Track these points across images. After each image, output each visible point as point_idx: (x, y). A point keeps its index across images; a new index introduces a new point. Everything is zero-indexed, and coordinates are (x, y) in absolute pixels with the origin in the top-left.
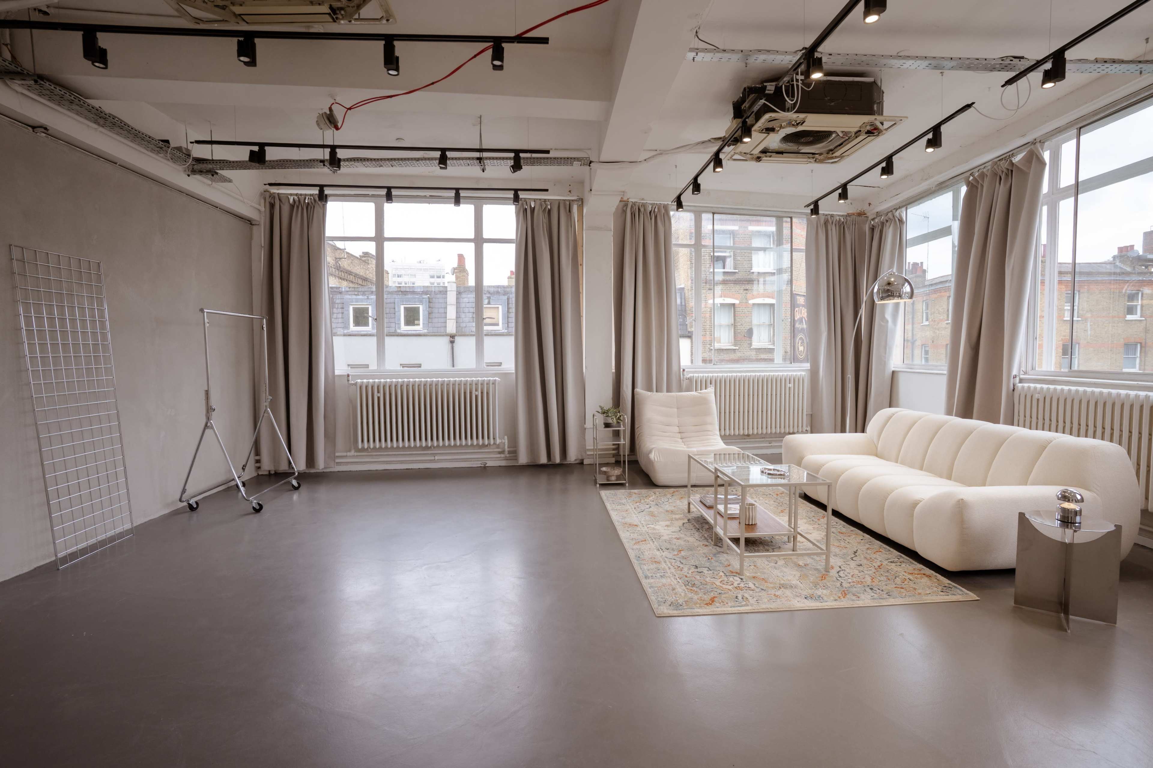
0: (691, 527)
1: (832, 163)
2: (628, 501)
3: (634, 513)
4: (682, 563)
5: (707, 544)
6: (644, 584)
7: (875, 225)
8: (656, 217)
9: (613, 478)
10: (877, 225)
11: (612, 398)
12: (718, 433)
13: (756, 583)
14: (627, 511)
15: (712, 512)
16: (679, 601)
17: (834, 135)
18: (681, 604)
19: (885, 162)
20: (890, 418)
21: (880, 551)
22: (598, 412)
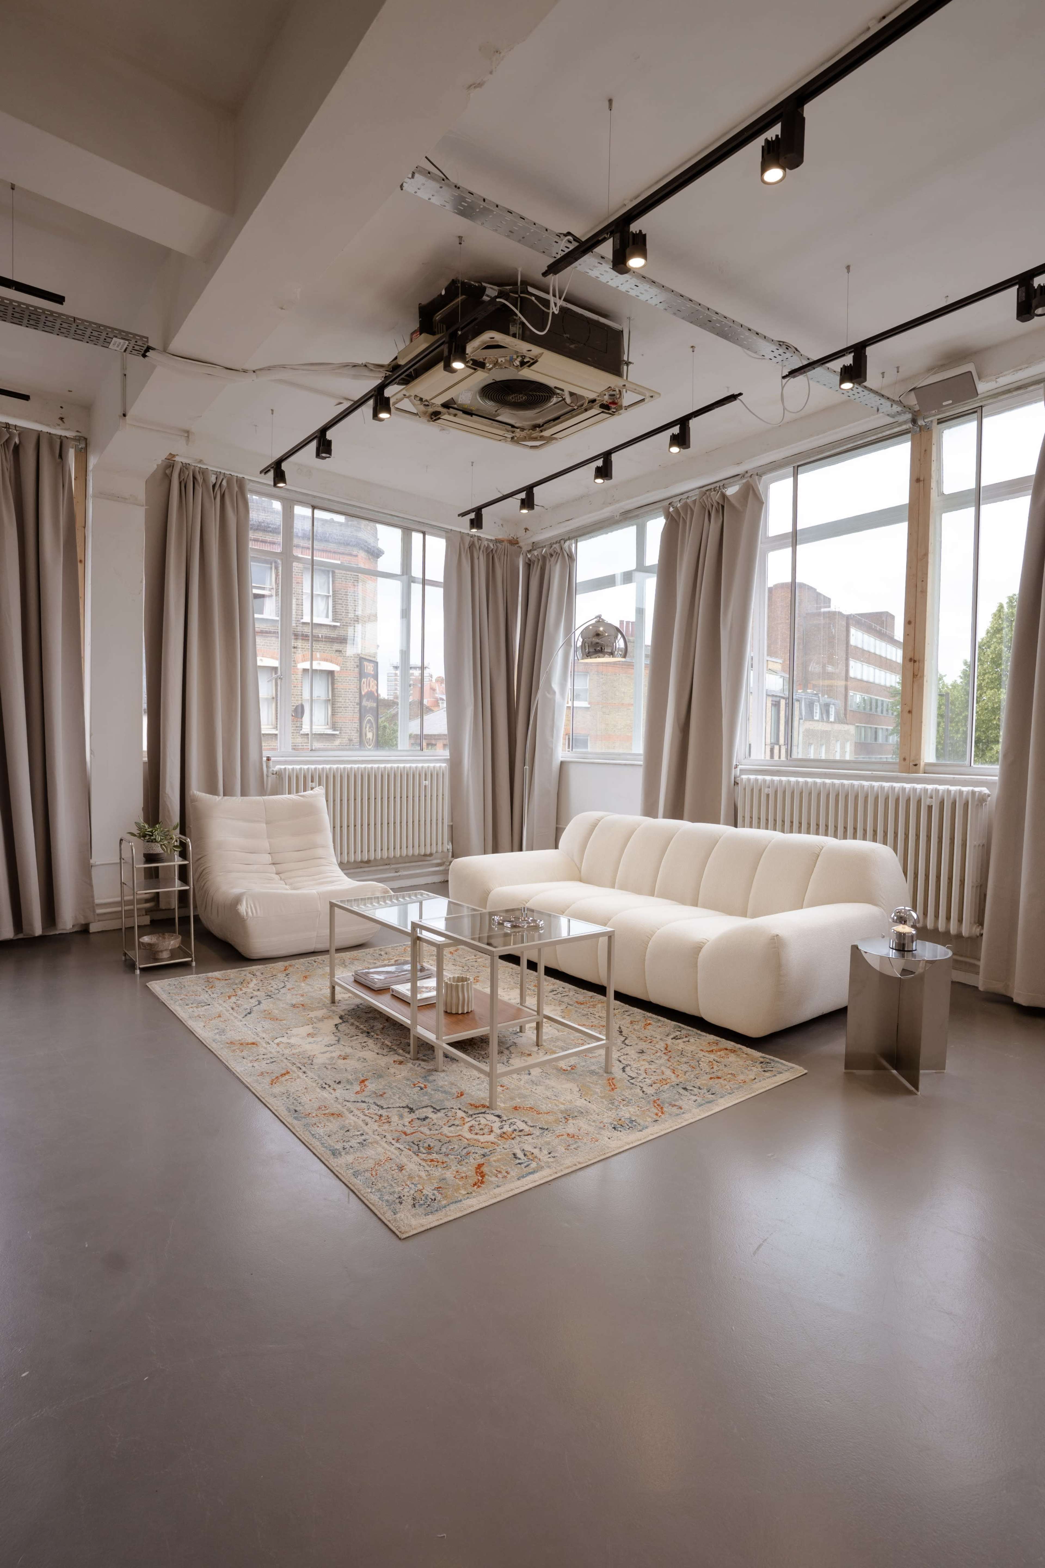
0: (353, 1031)
1: (532, 447)
2: (212, 996)
3: (236, 1018)
4: (382, 1108)
5: (401, 1058)
6: (338, 1169)
7: (533, 558)
8: (223, 496)
9: (165, 955)
10: (536, 560)
11: (143, 809)
12: (334, 860)
13: (526, 1119)
14: (219, 1016)
15: (387, 997)
16: (425, 1192)
17: (554, 400)
18: (433, 1197)
19: (602, 459)
20: (594, 826)
21: (650, 1024)
22: (133, 834)
